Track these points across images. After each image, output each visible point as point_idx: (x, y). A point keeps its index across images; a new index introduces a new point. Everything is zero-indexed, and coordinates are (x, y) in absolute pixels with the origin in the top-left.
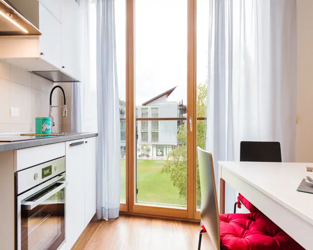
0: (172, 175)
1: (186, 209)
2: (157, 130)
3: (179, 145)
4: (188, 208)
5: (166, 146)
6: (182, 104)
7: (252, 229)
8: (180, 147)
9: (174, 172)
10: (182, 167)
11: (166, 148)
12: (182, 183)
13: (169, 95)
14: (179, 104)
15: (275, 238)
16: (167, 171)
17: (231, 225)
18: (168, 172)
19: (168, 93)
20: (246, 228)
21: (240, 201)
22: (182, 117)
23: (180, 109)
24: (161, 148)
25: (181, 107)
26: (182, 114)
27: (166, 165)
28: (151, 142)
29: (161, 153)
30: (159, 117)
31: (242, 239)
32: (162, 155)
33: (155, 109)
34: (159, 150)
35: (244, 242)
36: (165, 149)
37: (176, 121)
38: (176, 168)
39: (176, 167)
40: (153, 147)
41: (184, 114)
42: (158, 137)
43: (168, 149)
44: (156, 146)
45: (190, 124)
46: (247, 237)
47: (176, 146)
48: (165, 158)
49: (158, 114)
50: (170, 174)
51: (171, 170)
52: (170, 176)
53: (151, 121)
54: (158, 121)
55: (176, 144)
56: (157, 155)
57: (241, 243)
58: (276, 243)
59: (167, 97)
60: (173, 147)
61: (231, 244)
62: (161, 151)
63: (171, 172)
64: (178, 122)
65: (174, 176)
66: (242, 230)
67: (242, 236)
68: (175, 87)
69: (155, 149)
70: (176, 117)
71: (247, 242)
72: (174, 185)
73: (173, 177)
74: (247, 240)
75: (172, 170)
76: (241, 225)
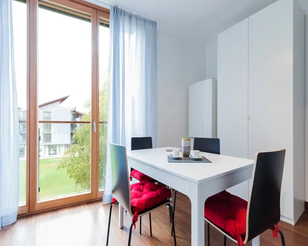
0: (68, 169)
1: (90, 192)
2: (50, 132)
3: (72, 144)
4: (92, 191)
5: (59, 145)
6: (75, 110)
7: (144, 190)
8: (73, 145)
9: (70, 166)
10: (78, 161)
11: (59, 146)
12: (78, 174)
13: (62, 102)
14: (72, 110)
15: (157, 191)
16: (63, 166)
17: (133, 192)
18: (65, 167)
19: (62, 100)
20: (141, 191)
21: (132, 176)
22: (75, 121)
23: (73, 114)
24: (53, 148)
25: (74, 113)
26: (75, 118)
27: (62, 162)
28: (43, 143)
29: (54, 152)
30: (52, 120)
31: (141, 198)
32: (55, 154)
33: (48, 113)
34: (52, 149)
35: (143, 199)
36: (58, 148)
37: (70, 124)
38: (72, 163)
39: (72, 161)
40: (45, 147)
41: (77, 118)
42: (50, 137)
43: (61, 148)
44: (48, 146)
45: (94, 126)
46: (144, 196)
47: (69, 144)
48: (58, 156)
49: (50, 118)
50: (66, 169)
51: (67, 165)
52: (67, 170)
53: (42, 124)
54: (51, 124)
55: (69, 143)
56: (50, 154)
57: (142, 200)
58: (159, 194)
59: (60, 103)
60: (67, 146)
61: (136, 203)
62: (55, 150)
63: (67, 167)
64: (71, 125)
65: (70, 169)
66: (140, 192)
67: (141, 196)
68: (69, 96)
69: (47, 149)
70: (70, 120)
71: (145, 199)
72: (71, 177)
73: (69, 171)
74: (144, 197)
75: (69, 164)
76: (139, 190)
